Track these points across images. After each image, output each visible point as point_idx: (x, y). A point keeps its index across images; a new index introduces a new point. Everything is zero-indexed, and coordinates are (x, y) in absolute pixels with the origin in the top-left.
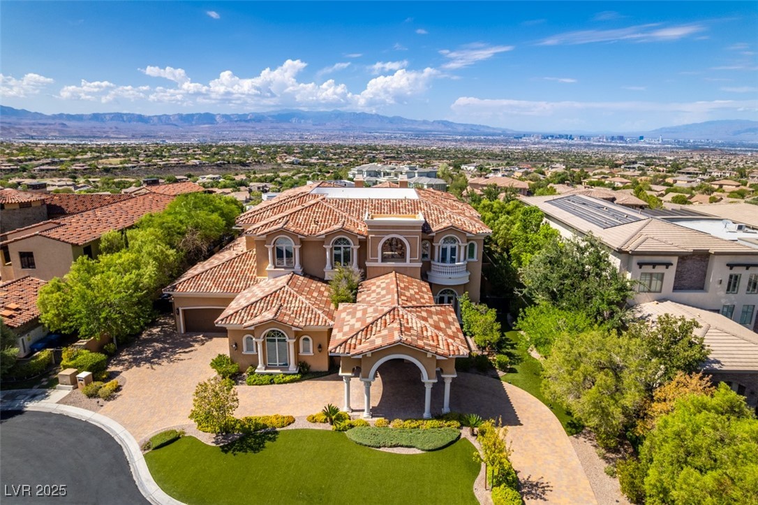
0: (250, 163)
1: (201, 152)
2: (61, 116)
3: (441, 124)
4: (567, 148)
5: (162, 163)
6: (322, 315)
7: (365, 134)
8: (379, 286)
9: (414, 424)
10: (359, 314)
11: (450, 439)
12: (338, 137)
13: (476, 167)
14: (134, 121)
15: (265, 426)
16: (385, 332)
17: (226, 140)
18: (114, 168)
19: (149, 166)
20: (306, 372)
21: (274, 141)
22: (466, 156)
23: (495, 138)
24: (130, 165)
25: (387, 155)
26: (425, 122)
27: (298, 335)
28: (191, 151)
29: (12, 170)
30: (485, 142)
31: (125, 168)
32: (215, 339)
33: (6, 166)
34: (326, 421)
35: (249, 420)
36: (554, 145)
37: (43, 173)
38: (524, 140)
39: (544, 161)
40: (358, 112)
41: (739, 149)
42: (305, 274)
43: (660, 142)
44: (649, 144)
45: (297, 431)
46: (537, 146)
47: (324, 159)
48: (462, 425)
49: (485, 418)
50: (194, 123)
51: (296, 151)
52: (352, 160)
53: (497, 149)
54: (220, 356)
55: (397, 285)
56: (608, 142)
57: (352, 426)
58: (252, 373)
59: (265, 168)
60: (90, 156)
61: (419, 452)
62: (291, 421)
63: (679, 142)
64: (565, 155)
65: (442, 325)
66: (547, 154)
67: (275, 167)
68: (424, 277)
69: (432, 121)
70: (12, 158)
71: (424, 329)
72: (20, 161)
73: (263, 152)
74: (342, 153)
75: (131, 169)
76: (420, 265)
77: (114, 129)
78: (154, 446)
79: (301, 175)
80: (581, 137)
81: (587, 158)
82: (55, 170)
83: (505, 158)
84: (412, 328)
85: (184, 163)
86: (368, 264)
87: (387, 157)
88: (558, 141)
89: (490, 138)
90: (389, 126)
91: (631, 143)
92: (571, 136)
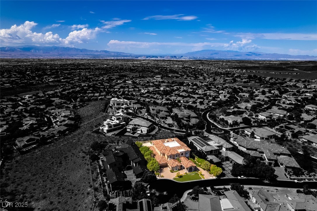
3: (104, 52)
6: (179, 164)
9: (192, 172)
10: (185, 163)
11: (196, 173)
15: (181, 175)
26: (97, 51)
27: (178, 167)
32: (166, 168)
34: (185, 174)
40: (65, 47)
43: (188, 58)
44: (185, 59)
49: (197, 171)
55: (184, 158)
56: (171, 59)
57: (188, 174)
58: (174, 171)
61: (194, 175)
63: (194, 58)
69: (100, 50)
71: (192, 164)
76: (185, 155)
78: (174, 179)
80: (161, 57)
86: (180, 156)
89: (126, 58)
90: (81, 53)
91: (178, 59)
92: (157, 56)
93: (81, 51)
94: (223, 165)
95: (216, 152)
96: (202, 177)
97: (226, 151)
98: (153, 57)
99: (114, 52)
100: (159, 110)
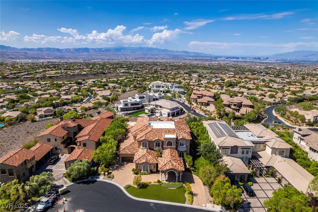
0: (106, 73)
1: (86, 67)
2: (24, 49)
3: (184, 53)
4: (236, 63)
5: (71, 74)
6: (155, 160)
7: (152, 57)
8: (166, 153)
9: (174, 183)
10: (163, 161)
11: (181, 186)
12: (141, 58)
13: (197, 75)
14: (55, 51)
15: (146, 184)
16: (169, 166)
17: (94, 60)
18: (53, 76)
19: (67, 75)
20: (152, 172)
21: (114, 60)
22: (194, 68)
23: (206, 58)
24: (59, 75)
25: (161, 68)
26: (177, 52)
27: (150, 165)
28: (81, 67)
29: (13, 78)
30: (202, 60)
31: (57, 76)
32: (129, 163)
33: (11, 76)
34: (157, 183)
35: (143, 183)
36: (231, 61)
37: (25, 79)
38: (218, 59)
39: (226, 70)
40: (149, 47)
41: (308, 63)
42: (149, 149)
43: (275, 60)
44: (271, 61)
45: (152, 185)
46: (224, 62)
47: (136, 71)
48: (183, 183)
49: (188, 182)
50: (80, 52)
51: (124, 66)
52: (147, 71)
53: (207, 64)
54: (133, 169)
55: (171, 153)
56: (254, 60)
57: (162, 184)
58: (141, 172)
59: (113, 75)
60: (42, 71)
61: (175, 188)
62: (151, 183)
63: (283, 60)
64: (235, 67)
65: (180, 164)
66: (228, 66)
67: (117, 74)
68: (176, 149)
69: (180, 51)
70: (12, 72)
71: (176, 165)
72: (15, 73)
73: (111, 67)
74: (143, 67)
75: (60, 77)
76: (176, 147)
77: (47, 55)
78: (126, 188)
79: (128, 79)
80: (242, 58)
81: (244, 68)
82: (30, 77)
83: (210, 69)
84: (174, 165)
85: (80, 74)
86: (164, 147)
87: (162, 69)
88: (233, 60)
89: (204, 58)
90: (162, 53)
91: (263, 60)
92: (238, 57)
93: (163, 51)
94: (256, 182)
95: (247, 153)
96: (187, 199)
97: (272, 154)
98: (234, 58)
99: (194, 53)
100: (202, 95)
